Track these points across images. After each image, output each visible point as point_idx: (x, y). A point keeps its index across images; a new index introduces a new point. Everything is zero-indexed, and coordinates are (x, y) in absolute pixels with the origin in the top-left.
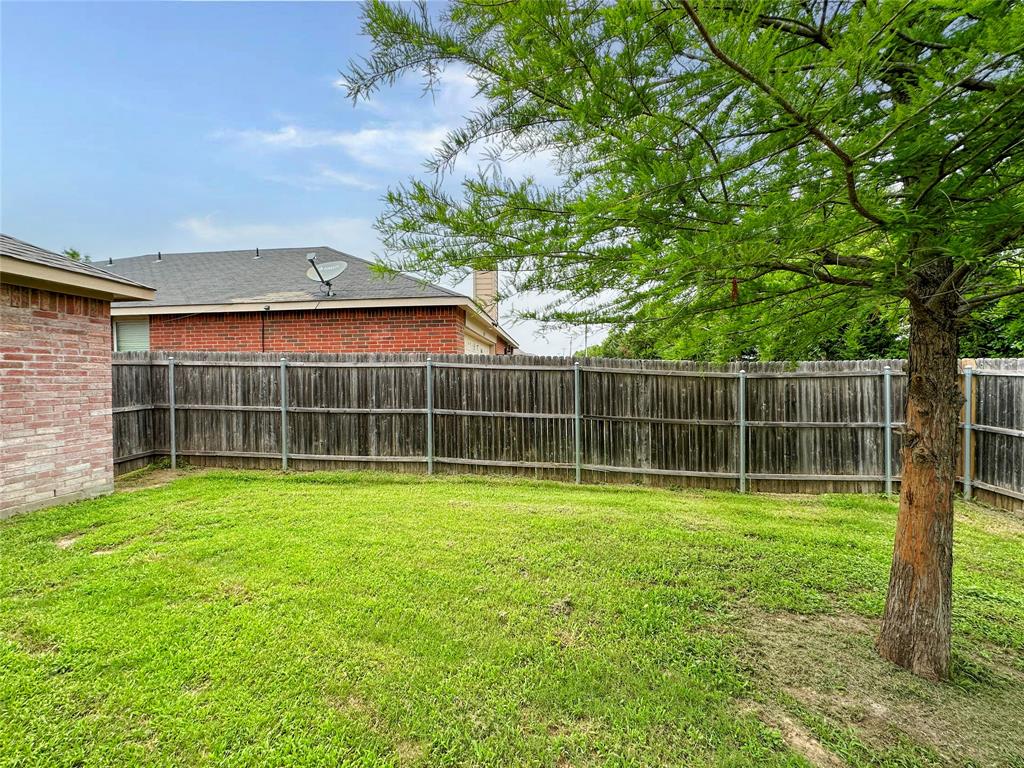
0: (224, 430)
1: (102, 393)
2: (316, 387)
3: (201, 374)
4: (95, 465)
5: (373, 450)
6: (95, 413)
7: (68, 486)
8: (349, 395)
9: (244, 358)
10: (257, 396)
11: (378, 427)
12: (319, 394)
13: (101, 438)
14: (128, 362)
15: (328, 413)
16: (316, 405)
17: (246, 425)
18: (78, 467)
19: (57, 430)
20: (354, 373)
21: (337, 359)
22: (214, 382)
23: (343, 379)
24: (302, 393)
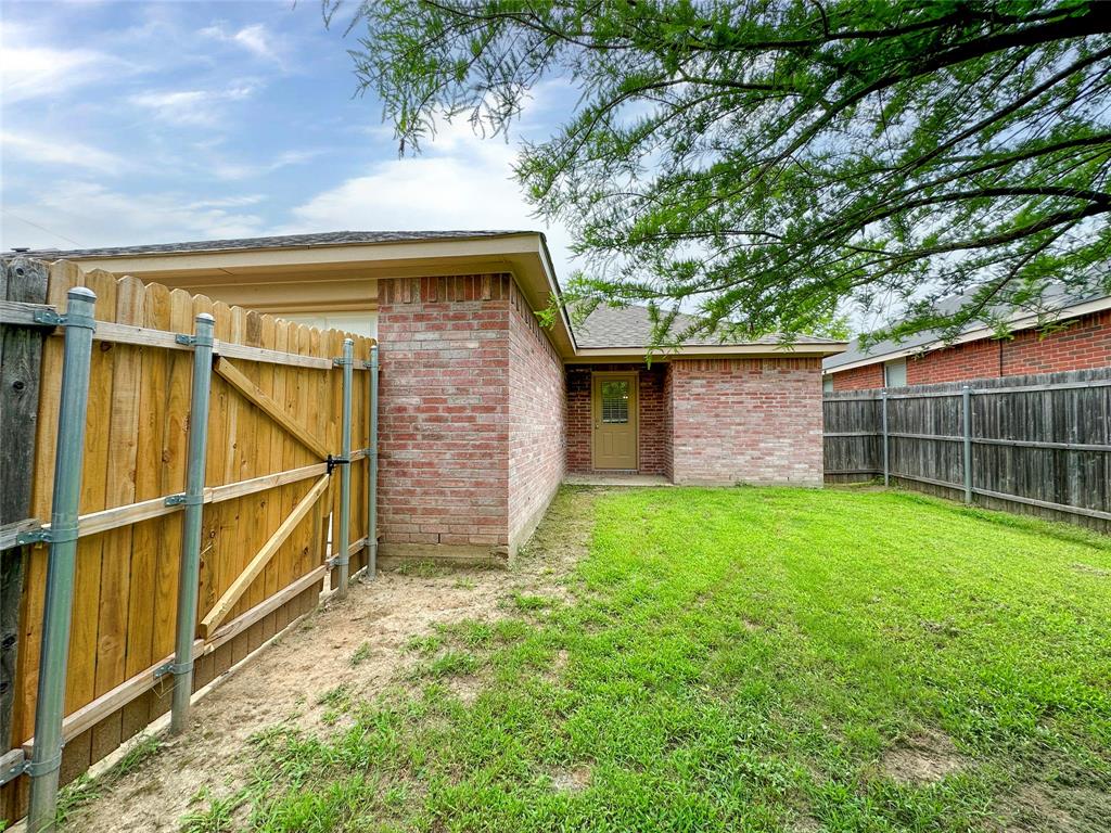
0: (921, 458)
1: (816, 419)
2: (1002, 416)
3: (906, 405)
4: (811, 467)
5: (1075, 497)
6: (811, 432)
7: (796, 476)
8: (1041, 424)
9: (937, 389)
10: (946, 425)
11: (1082, 469)
12: (1005, 424)
13: (815, 450)
14: (855, 398)
15: (1015, 446)
16: (1002, 436)
17: (938, 453)
18: (801, 466)
19: (789, 441)
20: (1048, 398)
21: (1026, 382)
22: (914, 412)
23: (1034, 406)
24: (987, 422)
